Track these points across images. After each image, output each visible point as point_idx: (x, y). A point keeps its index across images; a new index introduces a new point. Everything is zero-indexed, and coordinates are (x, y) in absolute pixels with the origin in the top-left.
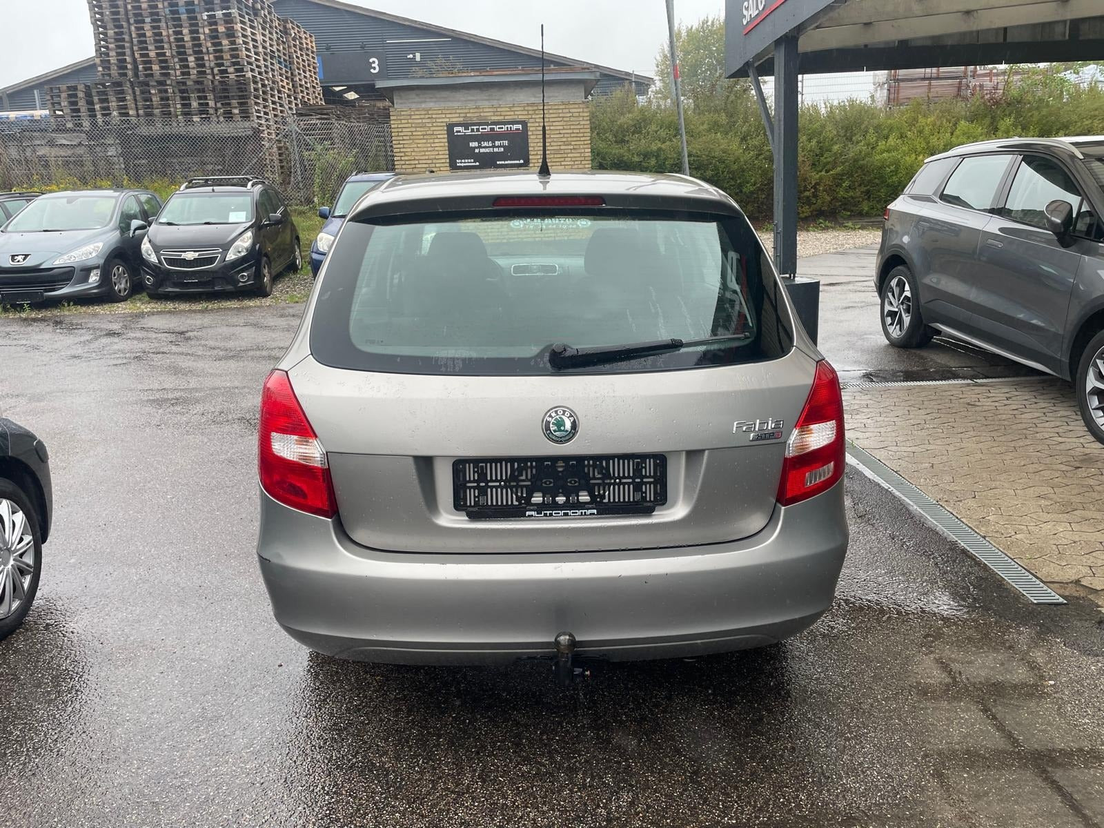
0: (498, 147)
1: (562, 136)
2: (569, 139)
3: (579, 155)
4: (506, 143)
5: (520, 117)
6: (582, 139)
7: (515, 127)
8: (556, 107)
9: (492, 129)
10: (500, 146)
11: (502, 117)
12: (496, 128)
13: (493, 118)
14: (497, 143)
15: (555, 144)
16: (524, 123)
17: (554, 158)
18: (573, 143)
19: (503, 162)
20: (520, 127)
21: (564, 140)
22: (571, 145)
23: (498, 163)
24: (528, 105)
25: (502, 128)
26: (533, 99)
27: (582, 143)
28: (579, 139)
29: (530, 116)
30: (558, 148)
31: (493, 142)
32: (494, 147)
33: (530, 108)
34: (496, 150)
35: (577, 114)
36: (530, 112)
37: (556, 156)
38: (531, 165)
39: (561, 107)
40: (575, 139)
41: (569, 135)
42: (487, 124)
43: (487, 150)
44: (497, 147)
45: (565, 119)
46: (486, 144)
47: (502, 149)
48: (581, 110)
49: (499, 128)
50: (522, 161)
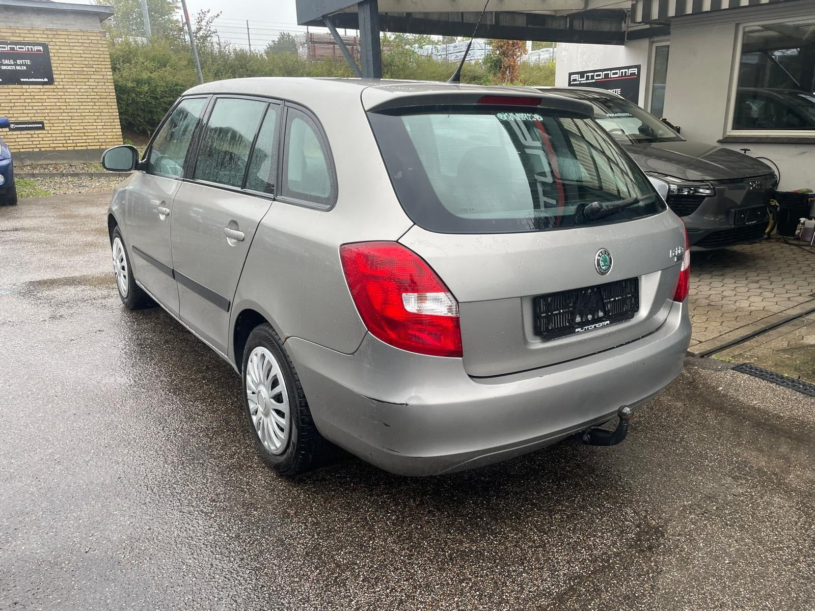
0: (20, 65)
1: (83, 59)
2: (91, 63)
3: (102, 77)
4: (28, 62)
5: (40, 39)
6: (102, 63)
7: (36, 48)
8: (75, 34)
9: (12, 49)
10: (22, 65)
11: (22, 39)
12: (17, 48)
13: (12, 38)
14: (19, 62)
15: (78, 66)
16: (45, 46)
17: (78, 78)
18: (95, 66)
19: (27, 80)
20: (41, 48)
21: (87, 63)
22: (93, 67)
23: (22, 80)
24: (47, 29)
25: (23, 48)
26: (51, 25)
27: (104, 67)
28: (100, 63)
29: (50, 40)
30: (81, 69)
31: (15, 60)
32: (16, 65)
33: (49, 32)
34: (18, 68)
35: (96, 42)
36: (50, 36)
37: (79, 76)
38: (56, 83)
39: (79, 34)
40: (96, 63)
41: (90, 59)
42: (7, 44)
43: (9, 68)
44: (18, 65)
45: (84, 45)
46: (7, 62)
47: (25, 68)
48: (99, 38)
49: (19, 48)
50: (46, 80)
